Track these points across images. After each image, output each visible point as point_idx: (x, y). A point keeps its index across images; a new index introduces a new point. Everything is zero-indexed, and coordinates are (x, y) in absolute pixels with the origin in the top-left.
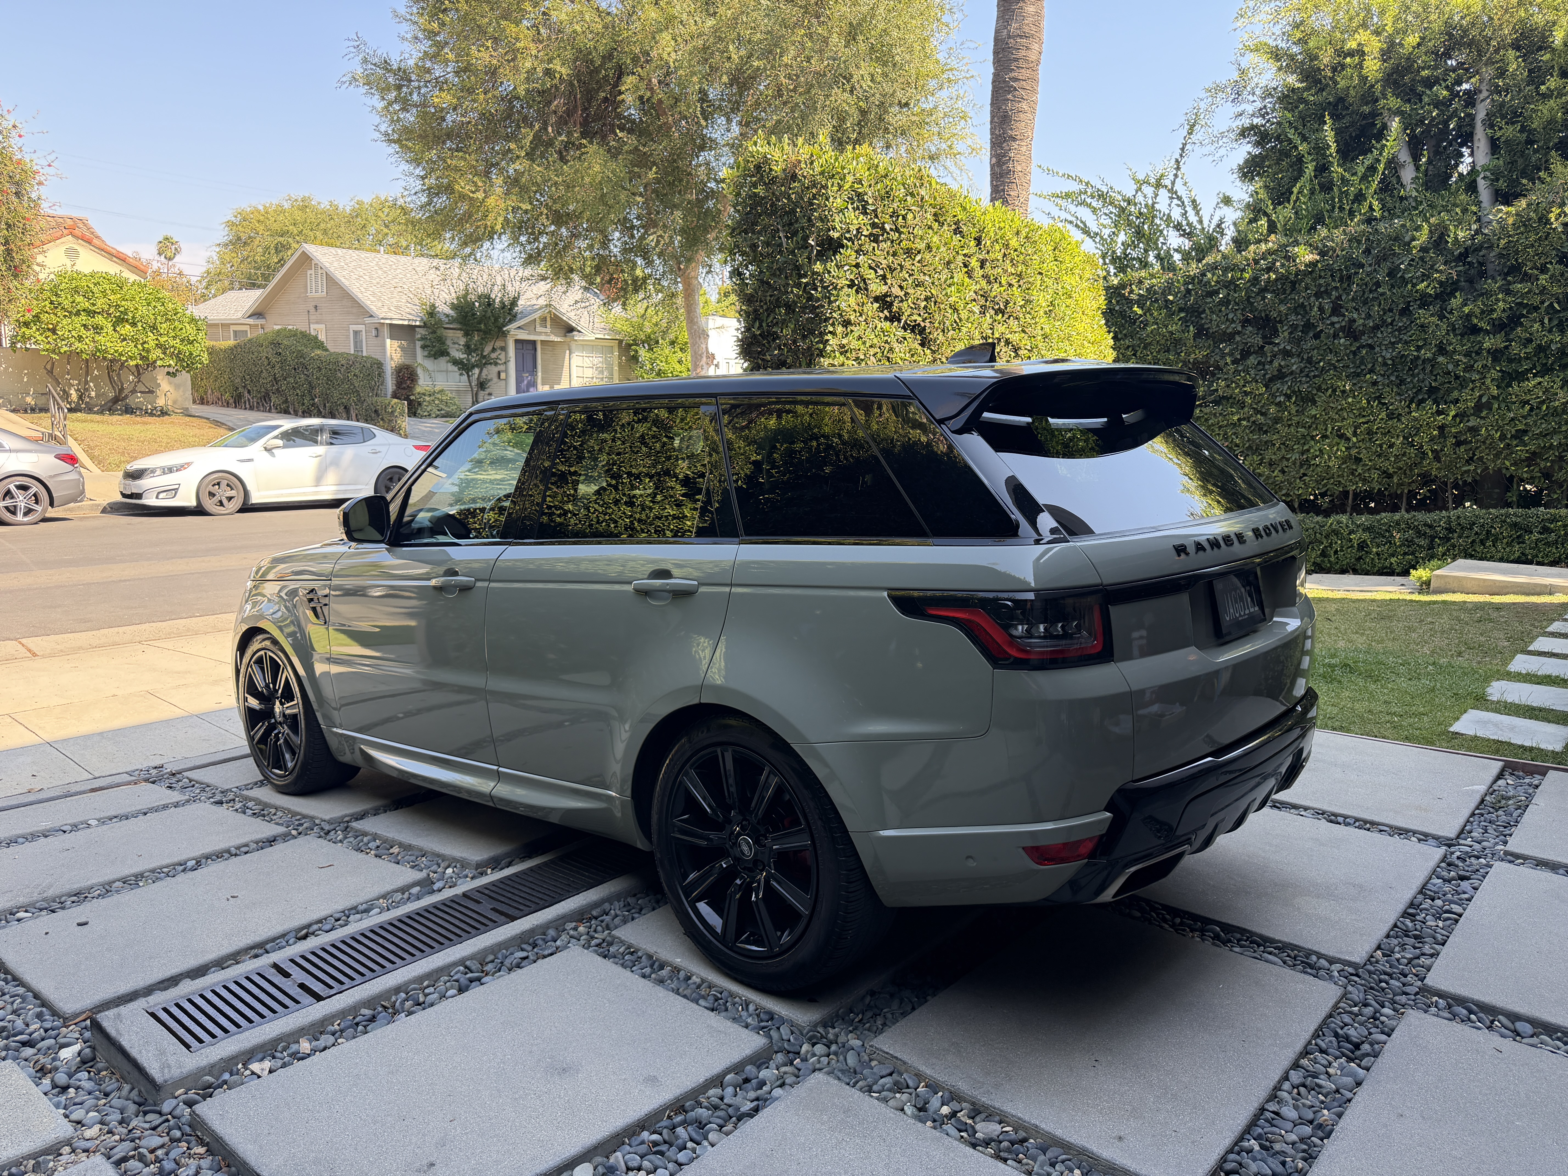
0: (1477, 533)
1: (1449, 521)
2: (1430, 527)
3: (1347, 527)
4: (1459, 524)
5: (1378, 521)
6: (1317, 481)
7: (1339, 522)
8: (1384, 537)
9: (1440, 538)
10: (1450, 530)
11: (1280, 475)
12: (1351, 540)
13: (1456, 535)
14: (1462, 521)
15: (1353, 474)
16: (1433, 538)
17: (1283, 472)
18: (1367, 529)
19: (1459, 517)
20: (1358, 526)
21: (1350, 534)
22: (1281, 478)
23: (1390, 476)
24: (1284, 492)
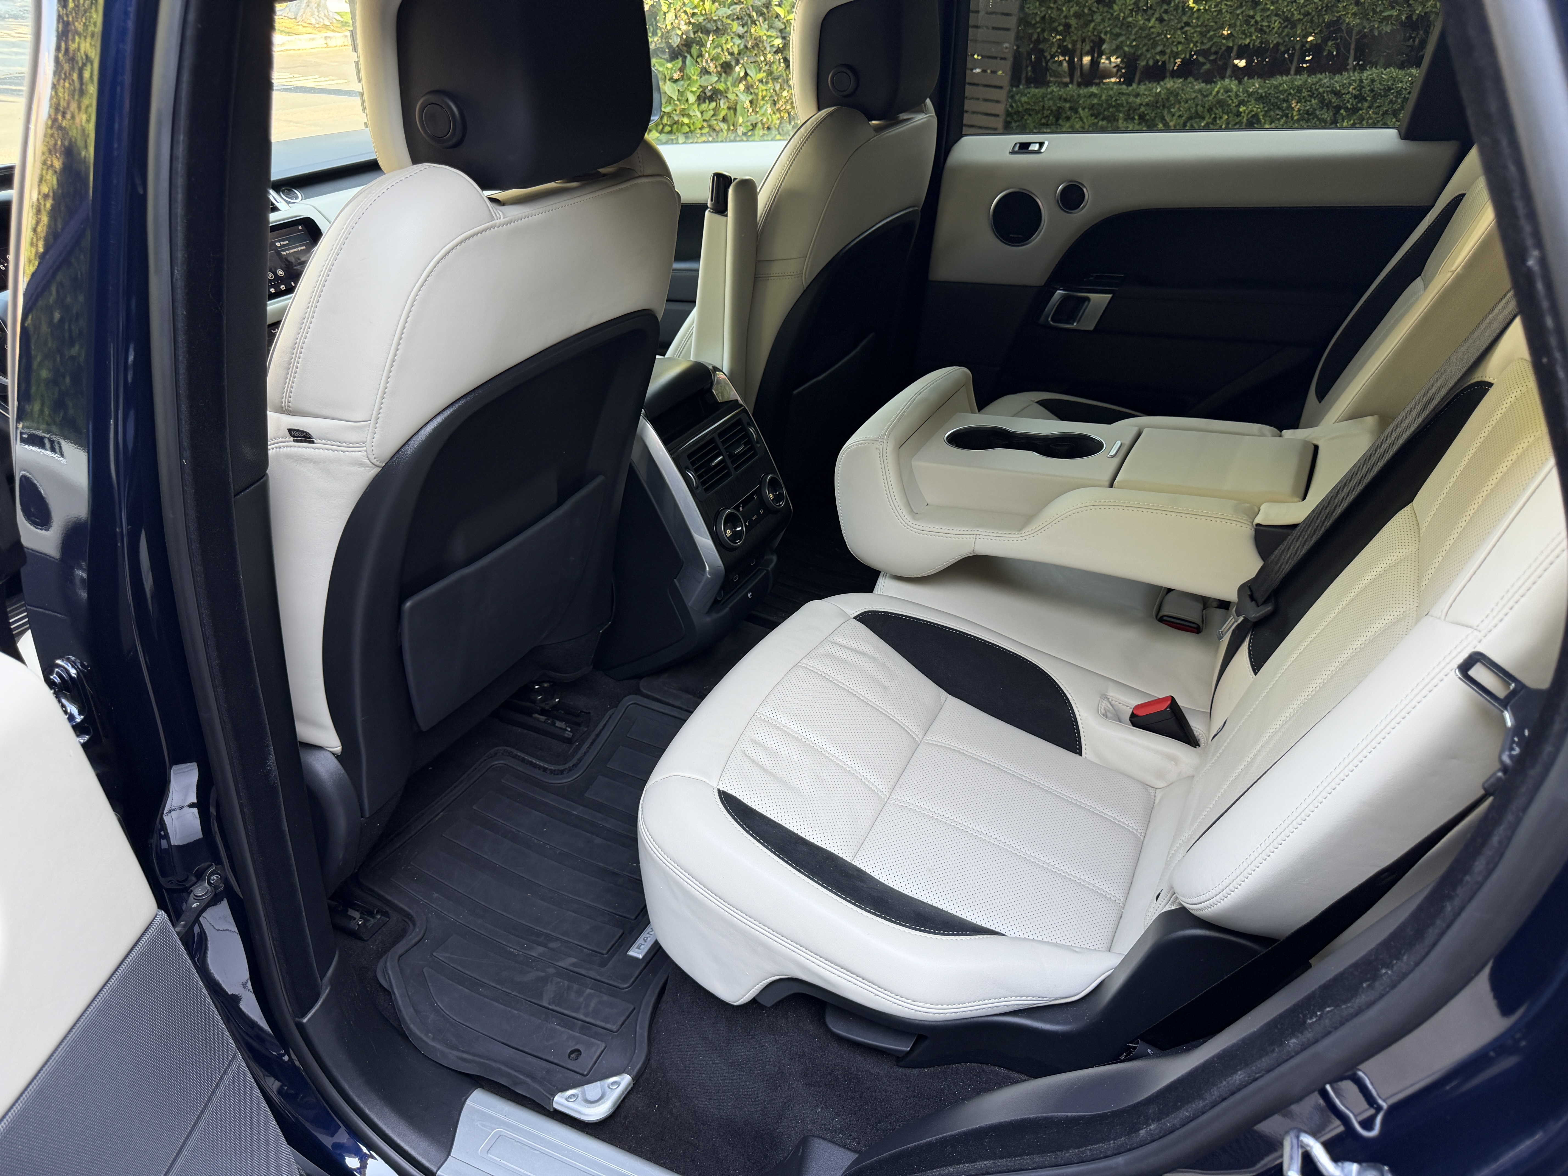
0: (1391, 101)
1: (1361, 87)
2: (1337, 94)
3: (1237, 96)
4: (1372, 90)
5: (1276, 87)
6: (1201, 33)
7: (1227, 91)
8: (1279, 108)
9: (1347, 109)
10: (1359, 98)
11: (1157, 25)
12: (1239, 114)
13: (1366, 105)
14: (1377, 85)
15: (1247, 22)
16: (1338, 109)
17: (1161, 20)
18: (1260, 99)
19: (1373, 81)
20: (1250, 95)
21: (1238, 106)
22: (1158, 28)
23: (1294, 26)
24: (1159, 48)
